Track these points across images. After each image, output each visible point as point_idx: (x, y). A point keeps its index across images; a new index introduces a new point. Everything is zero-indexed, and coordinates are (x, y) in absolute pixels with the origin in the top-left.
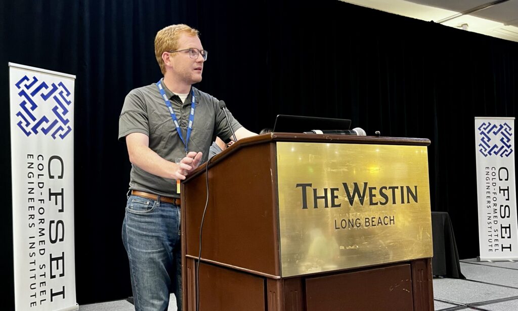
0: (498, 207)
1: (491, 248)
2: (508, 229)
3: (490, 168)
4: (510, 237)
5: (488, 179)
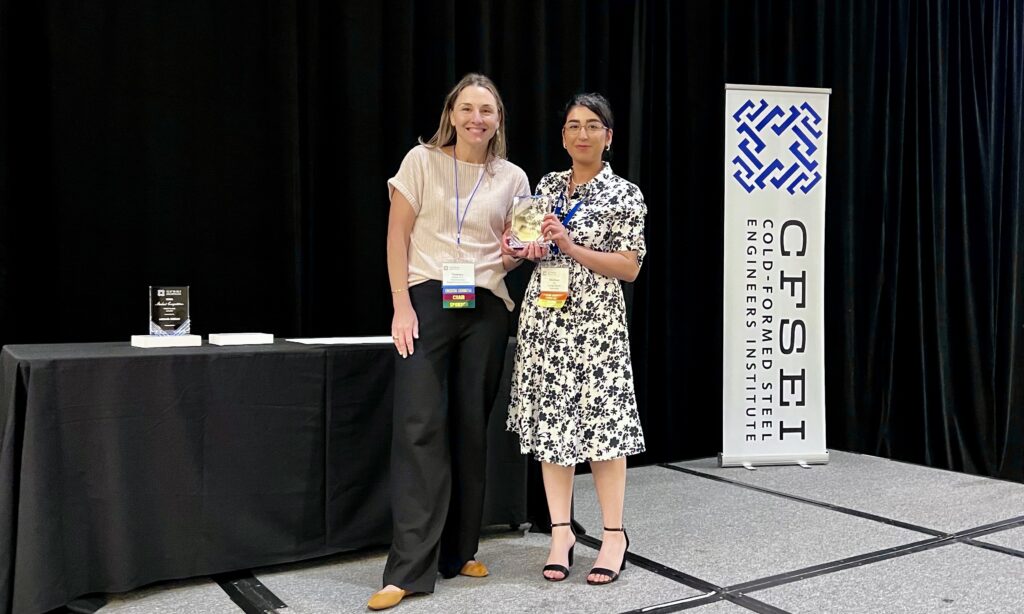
0: (775, 326)
1: (751, 431)
2: (798, 383)
3: (760, 223)
4: (801, 403)
5: (752, 250)
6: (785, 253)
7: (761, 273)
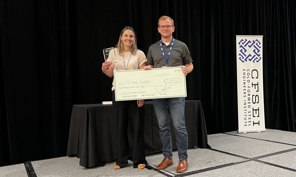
1: (246, 124)
2: (257, 111)
3: (246, 70)
5: (244, 77)
6: (253, 78)
7: (247, 83)
